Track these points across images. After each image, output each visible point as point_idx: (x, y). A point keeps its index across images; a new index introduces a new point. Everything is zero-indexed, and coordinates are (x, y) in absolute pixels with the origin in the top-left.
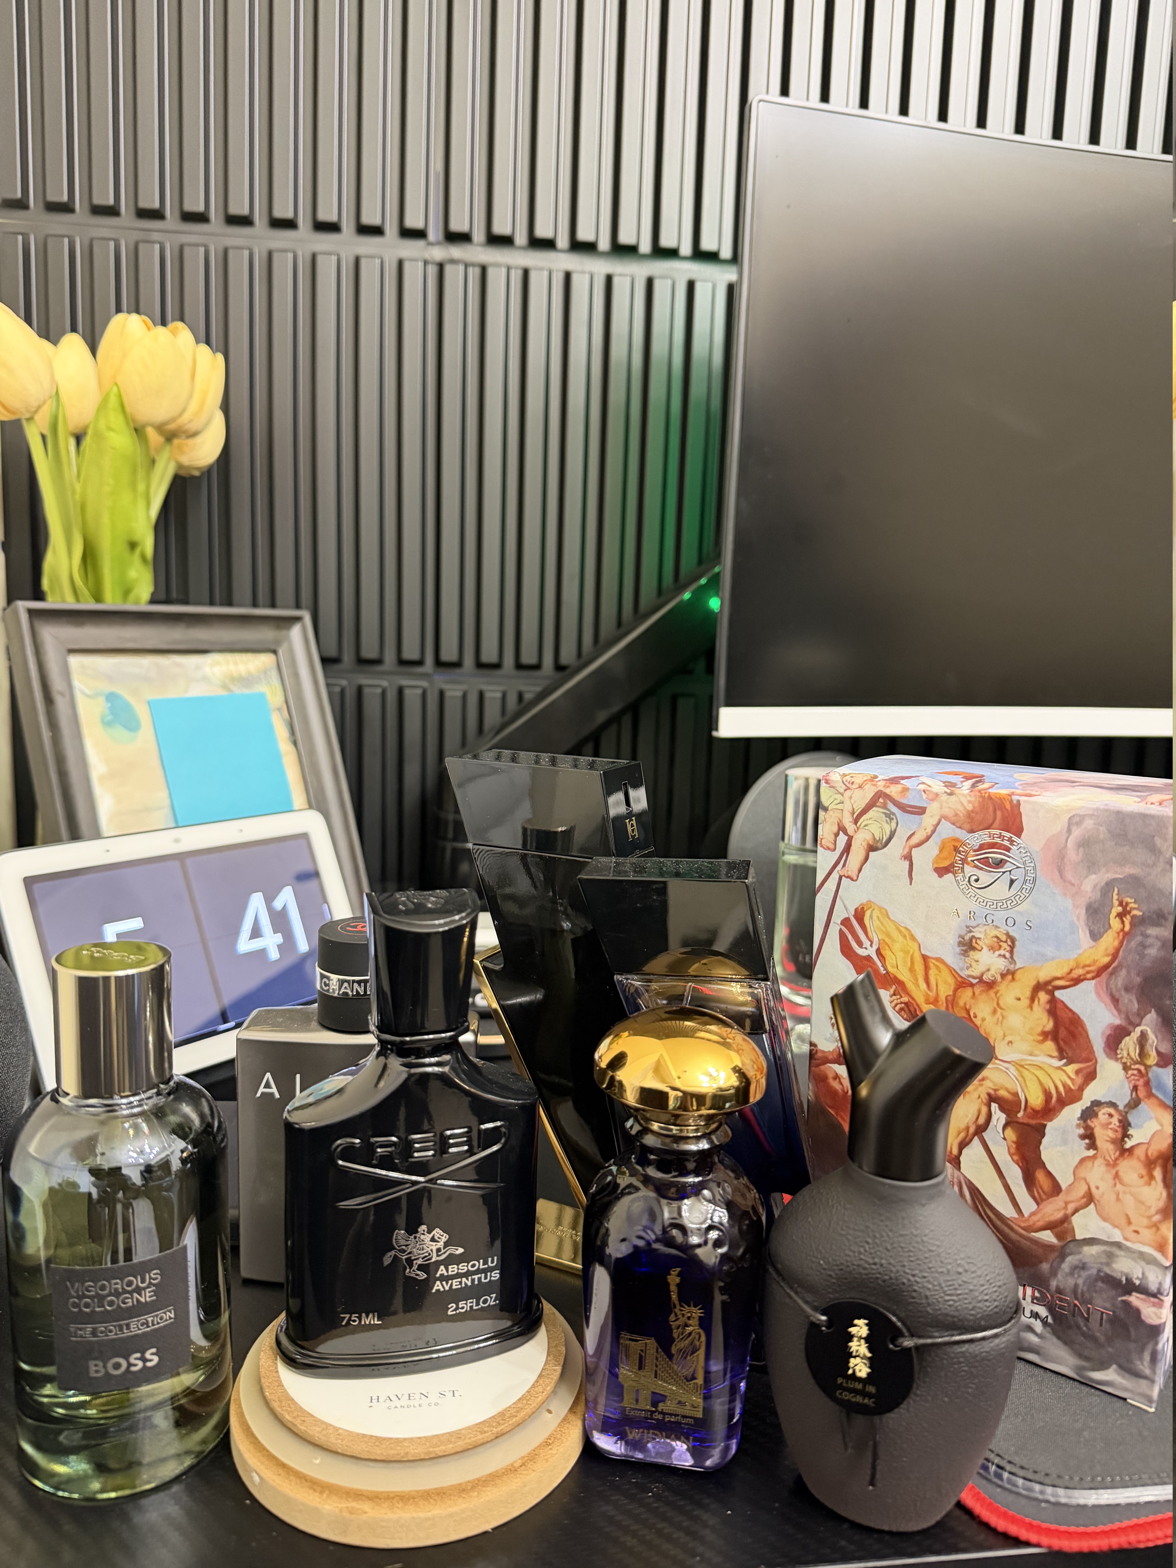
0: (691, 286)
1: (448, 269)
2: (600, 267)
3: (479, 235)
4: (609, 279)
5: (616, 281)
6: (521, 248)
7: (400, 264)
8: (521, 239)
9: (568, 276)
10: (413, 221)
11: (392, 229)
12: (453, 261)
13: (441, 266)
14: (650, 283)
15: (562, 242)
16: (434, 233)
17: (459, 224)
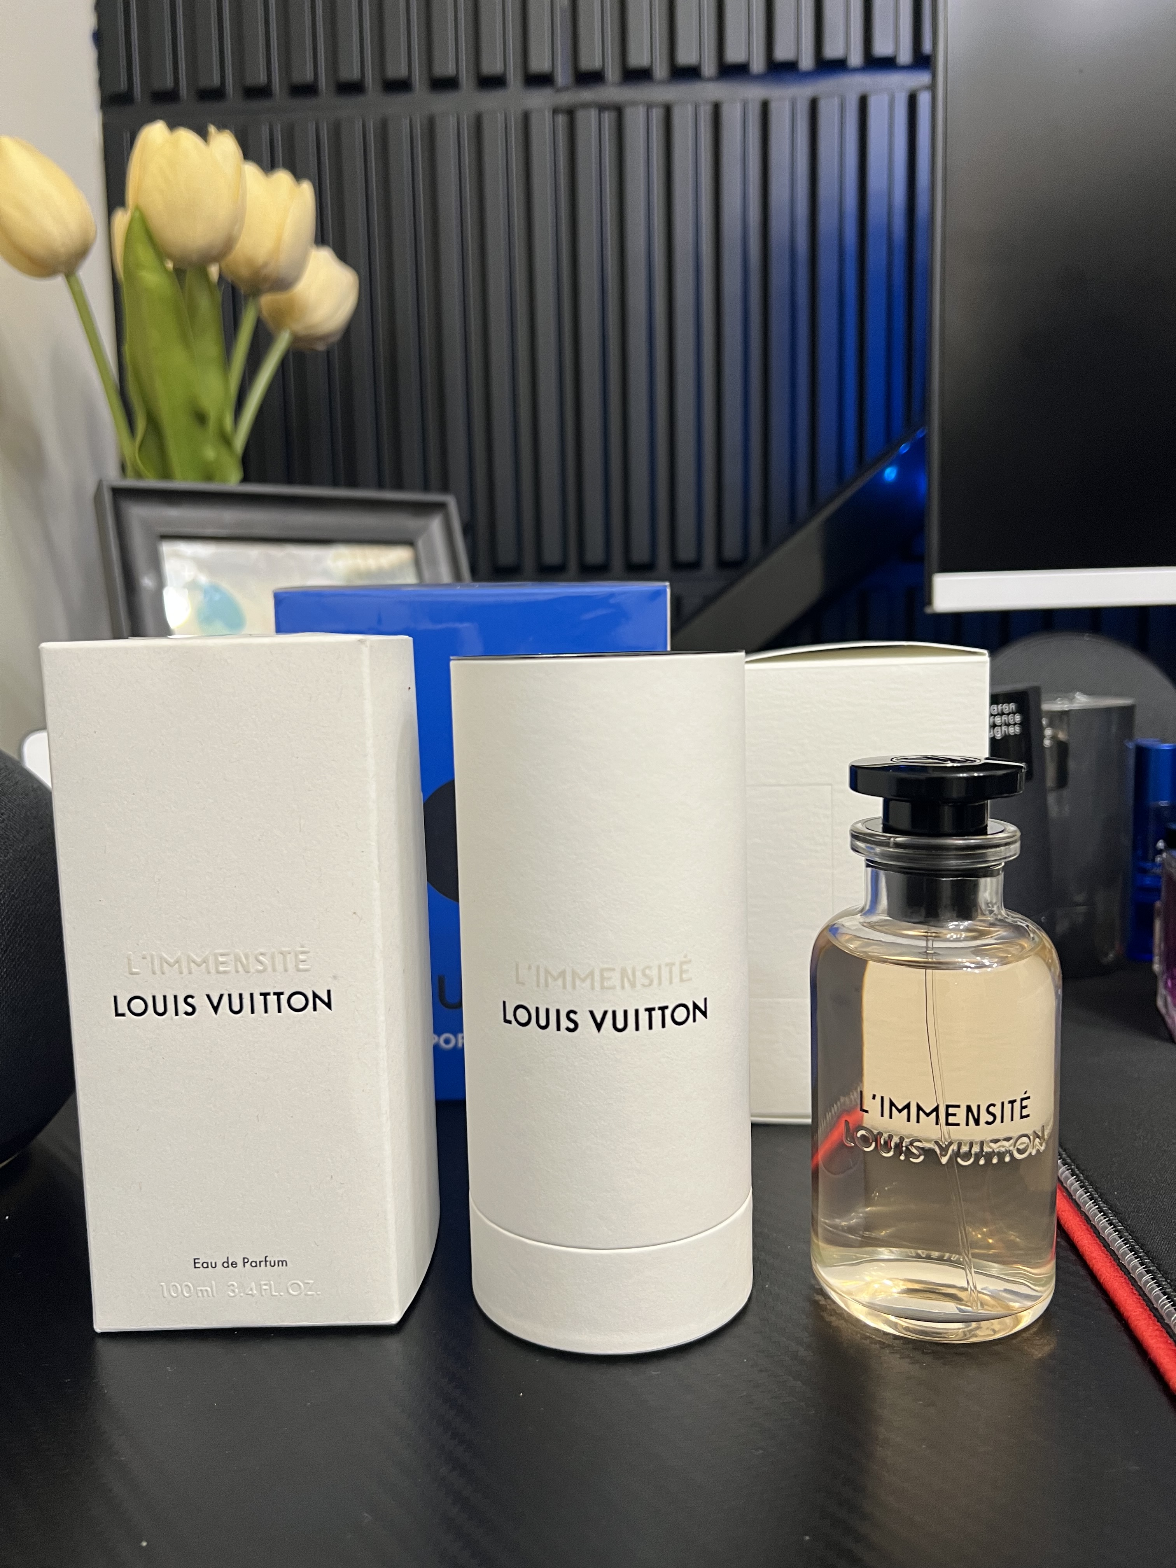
0: (863, 102)
1: (580, 115)
2: (754, 93)
3: (612, 73)
4: (765, 107)
5: (773, 107)
6: (662, 82)
7: (526, 117)
8: (660, 71)
9: (717, 109)
10: (540, 63)
11: (514, 79)
12: (586, 106)
13: (570, 113)
14: (814, 105)
15: (709, 68)
16: (562, 77)
17: (590, 61)
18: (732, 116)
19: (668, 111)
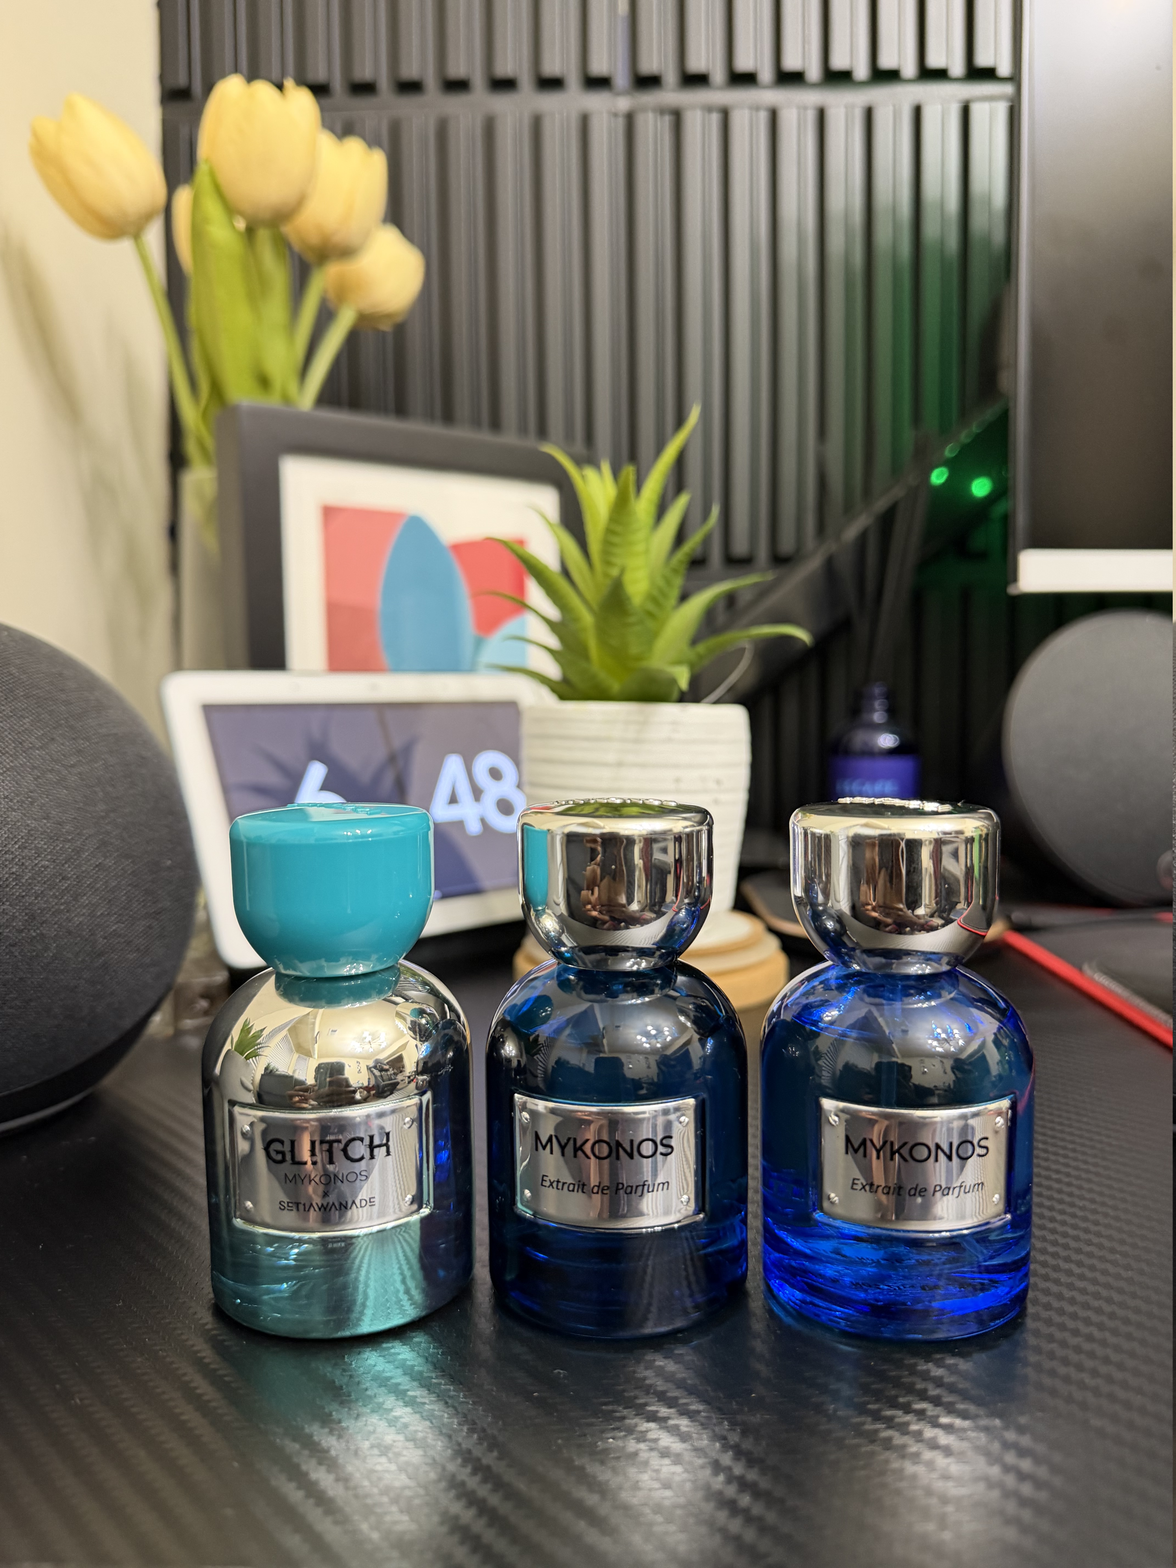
0: (917, 112)
1: (639, 119)
2: (811, 98)
3: (671, 77)
4: (821, 113)
5: (830, 113)
6: (720, 88)
7: (585, 119)
8: (718, 76)
9: (774, 113)
10: (599, 66)
11: (573, 80)
12: (644, 109)
13: (630, 117)
14: (869, 114)
15: (766, 74)
16: (621, 79)
17: (649, 65)
18: (789, 120)
19: (725, 114)
